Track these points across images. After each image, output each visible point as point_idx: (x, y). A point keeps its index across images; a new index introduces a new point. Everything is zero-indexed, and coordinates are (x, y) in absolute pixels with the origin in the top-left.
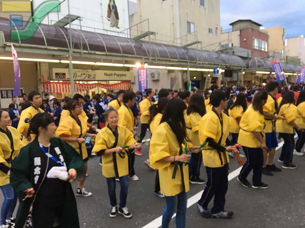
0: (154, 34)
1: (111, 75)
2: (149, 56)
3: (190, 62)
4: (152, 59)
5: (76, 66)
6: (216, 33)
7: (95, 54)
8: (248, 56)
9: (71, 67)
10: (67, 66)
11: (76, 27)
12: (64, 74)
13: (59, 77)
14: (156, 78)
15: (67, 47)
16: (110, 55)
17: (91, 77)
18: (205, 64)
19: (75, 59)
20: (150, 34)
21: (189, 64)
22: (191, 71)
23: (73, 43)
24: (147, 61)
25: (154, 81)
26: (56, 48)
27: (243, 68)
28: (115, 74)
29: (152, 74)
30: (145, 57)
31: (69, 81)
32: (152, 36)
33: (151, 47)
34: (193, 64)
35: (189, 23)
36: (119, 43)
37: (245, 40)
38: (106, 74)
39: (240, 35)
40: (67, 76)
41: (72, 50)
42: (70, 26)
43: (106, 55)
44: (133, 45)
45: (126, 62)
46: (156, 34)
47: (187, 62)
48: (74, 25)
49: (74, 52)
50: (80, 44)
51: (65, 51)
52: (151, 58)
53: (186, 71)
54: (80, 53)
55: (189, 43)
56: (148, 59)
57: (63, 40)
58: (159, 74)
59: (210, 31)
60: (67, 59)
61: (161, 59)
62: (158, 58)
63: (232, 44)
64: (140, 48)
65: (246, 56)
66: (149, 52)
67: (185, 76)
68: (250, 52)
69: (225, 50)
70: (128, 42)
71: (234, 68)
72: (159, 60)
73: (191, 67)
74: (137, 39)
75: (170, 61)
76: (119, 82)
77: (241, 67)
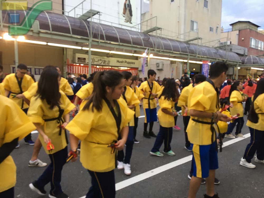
0: (160, 29)
1: (122, 62)
2: (155, 48)
3: (190, 55)
4: (157, 51)
5: (94, 53)
6: (216, 32)
7: (110, 43)
8: (244, 53)
9: (90, 53)
10: (87, 52)
11: (95, 21)
12: (85, 59)
13: (81, 61)
14: (160, 68)
15: (88, 37)
16: (122, 45)
17: (106, 63)
18: (204, 57)
19: (93, 46)
20: (157, 29)
21: (189, 57)
22: (190, 63)
23: (92, 33)
24: (153, 52)
25: (159, 70)
26: (79, 37)
27: (238, 64)
28: (126, 62)
29: (157, 64)
30: (152, 49)
31: (88, 64)
32: (159, 31)
33: (157, 40)
34: (192, 57)
35: (192, 22)
36: (130, 36)
37: (243, 39)
38: (118, 61)
39: (239, 35)
40: (87, 61)
41: (91, 39)
42: (91, 20)
43: (119, 45)
44: (142, 38)
45: (135, 52)
46: (162, 30)
47: (187, 55)
48: (95, 19)
49: (93, 41)
50: (98, 34)
51: (86, 39)
52: (156, 49)
53: (186, 63)
54: (98, 42)
55: (191, 38)
56: (153, 50)
57: (85, 30)
58: (163, 65)
59: (211, 29)
60: (87, 46)
61: (165, 51)
62: (162, 50)
63: (231, 42)
64: (148, 41)
65: (242, 53)
66: (155, 45)
67: (185, 67)
68: (246, 49)
69: (223, 47)
70: (138, 35)
71: (230, 62)
72: (163, 52)
73: (191, 59)
74: (146, 33)
75: (172, 53)
76: (129, 68)
77: (237, 62)
